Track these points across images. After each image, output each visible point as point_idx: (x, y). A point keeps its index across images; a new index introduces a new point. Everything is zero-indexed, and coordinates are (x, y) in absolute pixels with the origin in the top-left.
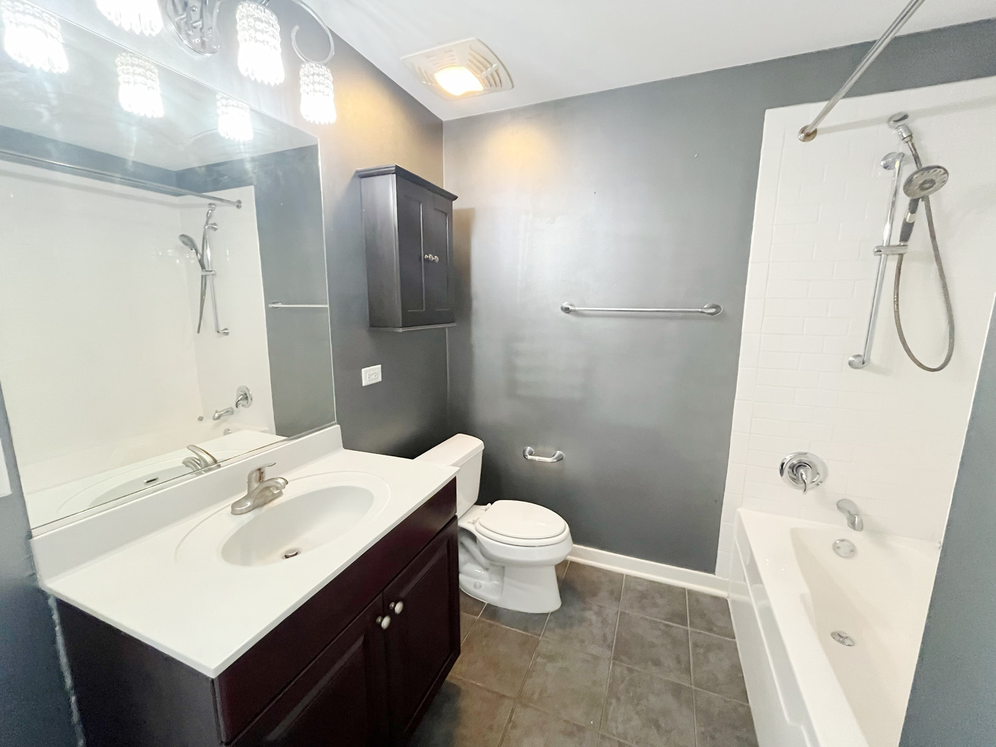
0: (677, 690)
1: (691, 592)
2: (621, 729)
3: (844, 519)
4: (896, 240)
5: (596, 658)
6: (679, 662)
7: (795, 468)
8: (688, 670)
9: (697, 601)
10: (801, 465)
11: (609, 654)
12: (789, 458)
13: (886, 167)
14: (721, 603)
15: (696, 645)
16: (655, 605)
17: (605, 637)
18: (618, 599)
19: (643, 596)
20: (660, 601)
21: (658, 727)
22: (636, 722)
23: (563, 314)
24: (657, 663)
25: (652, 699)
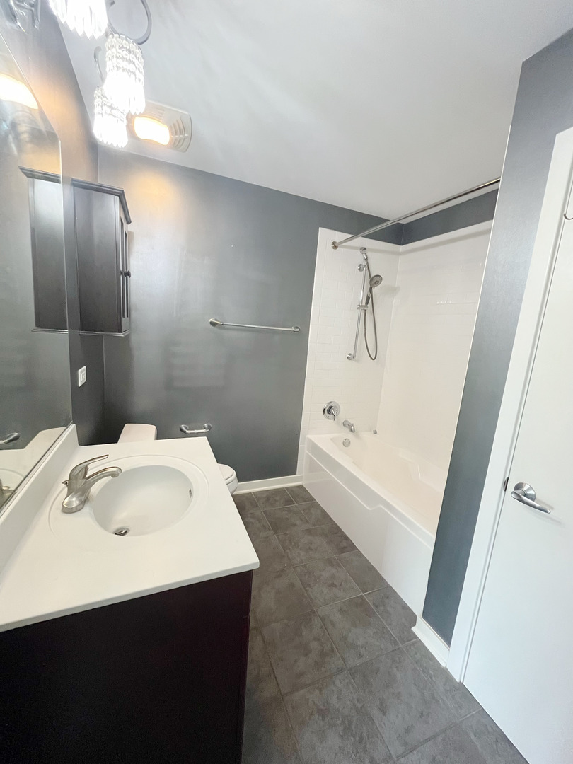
0: (309, 532)
1: (287, 488)
2: (299, 560)
3: (347, 430)
4: (364, 304)
5: (267, 537)
6: (302, 520)
7: (329, 411)
8: (307, 522)
9: (292, 491)
10: (330, 408)
11: (272, 532)
12: (325, 406)
13: (359, 269)
14: (301, 487)
15: (304, 510)
16: (276, 501)
17: (264, 527)
18: (257, 506)
19: (268, 499)
20: (277, 498)
21: (312, 550)
22: (302, 553)
23: (211, 326)
24: (295, 525)
25: (302, 540)
